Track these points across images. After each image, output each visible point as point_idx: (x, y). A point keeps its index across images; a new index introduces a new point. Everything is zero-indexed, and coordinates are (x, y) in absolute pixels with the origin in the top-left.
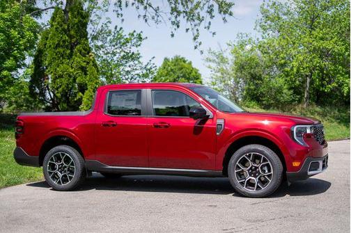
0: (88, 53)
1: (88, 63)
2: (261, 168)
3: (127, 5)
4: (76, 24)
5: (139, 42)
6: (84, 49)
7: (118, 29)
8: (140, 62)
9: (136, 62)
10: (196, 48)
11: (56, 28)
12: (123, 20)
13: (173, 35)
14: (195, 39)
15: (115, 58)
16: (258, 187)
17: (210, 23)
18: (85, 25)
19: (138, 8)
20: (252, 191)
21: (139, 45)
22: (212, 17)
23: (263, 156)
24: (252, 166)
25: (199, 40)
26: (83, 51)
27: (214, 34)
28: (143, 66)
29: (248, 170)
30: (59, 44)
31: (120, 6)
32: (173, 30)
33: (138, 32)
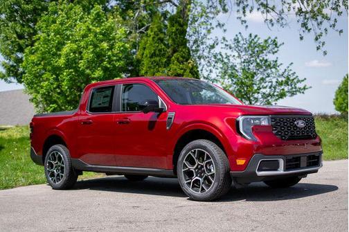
0: (187, 61)
1: (185, 70)
2: (206, 166)
4: (175, 32)
5: (276, 49)
6: (182, 57)
7: (253, 37)
8: (277, 70)
9: (273, 70)
10: (318, 48)
11: (153, 38)
12: (247, 26)
13: (301, 38)
14: (317, 39)
15: (251, 67)
16: (203, 189)
17: (336, 20)
18: (184, 32)
19: (262, 12)
20: (198, 194)
21: (276, 52)
22: (339, 14)
23: (206, 152)
24: (199, 164)
25: (321, 40)
26: (181, 59)
27: (341, 31)
29: (195, 169)
30: (155, 53)
31: (244, 12)
32: (302, 33)
33: (273, 38)
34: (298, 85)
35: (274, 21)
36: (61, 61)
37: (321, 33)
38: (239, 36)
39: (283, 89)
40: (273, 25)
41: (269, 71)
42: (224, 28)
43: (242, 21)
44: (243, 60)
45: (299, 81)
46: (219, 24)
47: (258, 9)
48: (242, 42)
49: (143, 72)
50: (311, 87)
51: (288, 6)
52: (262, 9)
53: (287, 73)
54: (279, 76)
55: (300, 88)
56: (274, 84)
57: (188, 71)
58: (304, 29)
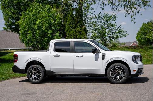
0: (83, 26)
1: (82, 30)
3: (106, 5)
5: (115, 19)
7: (106, 14)
8: (115, 27)
9: (114, 27)
10: (132, 21)
11: (70, 17)
12: (104, 11)
13: (126, 16)
15: (105, 26)
17: (139, 10)
19: (110, 5)
22: (140, 7)
26: (80, 25)
27: (141, 14)
28: (117, 28)
30: (70, 23)
31: (103, 5)
32: (126, 14)
33: (114, 15)
34: (123, 34)
35: (115, 9)
36: (36, 27)
37: (134, 15)
38: (100, 13)
39: (118, 35)
40: (114, 10)
41: (112, 28)
42: (94, 10)
43: (102, 9)
44: (102, 23)
45: (124, 32)
46: (92, 9)
47: (109, 4)
48: (102, 16)
49: (66, 30)
50: (128, 34)
51: (121, 5)
52: (110, 4)
53: (119, 29)
54: (116, 30)
55: (124, 35)
56: (114, 33)
57: (83, 30)
58: (127, 12)
